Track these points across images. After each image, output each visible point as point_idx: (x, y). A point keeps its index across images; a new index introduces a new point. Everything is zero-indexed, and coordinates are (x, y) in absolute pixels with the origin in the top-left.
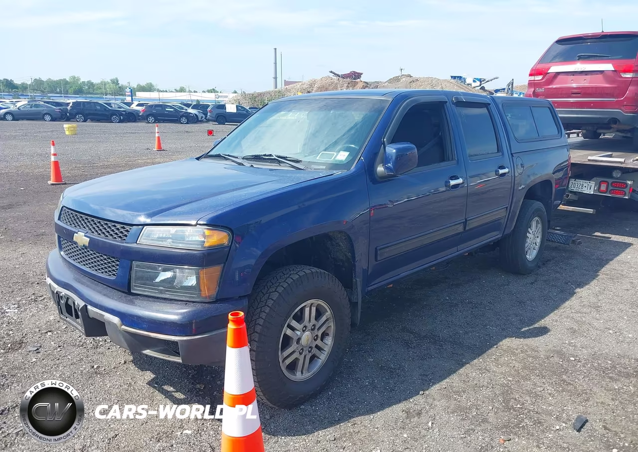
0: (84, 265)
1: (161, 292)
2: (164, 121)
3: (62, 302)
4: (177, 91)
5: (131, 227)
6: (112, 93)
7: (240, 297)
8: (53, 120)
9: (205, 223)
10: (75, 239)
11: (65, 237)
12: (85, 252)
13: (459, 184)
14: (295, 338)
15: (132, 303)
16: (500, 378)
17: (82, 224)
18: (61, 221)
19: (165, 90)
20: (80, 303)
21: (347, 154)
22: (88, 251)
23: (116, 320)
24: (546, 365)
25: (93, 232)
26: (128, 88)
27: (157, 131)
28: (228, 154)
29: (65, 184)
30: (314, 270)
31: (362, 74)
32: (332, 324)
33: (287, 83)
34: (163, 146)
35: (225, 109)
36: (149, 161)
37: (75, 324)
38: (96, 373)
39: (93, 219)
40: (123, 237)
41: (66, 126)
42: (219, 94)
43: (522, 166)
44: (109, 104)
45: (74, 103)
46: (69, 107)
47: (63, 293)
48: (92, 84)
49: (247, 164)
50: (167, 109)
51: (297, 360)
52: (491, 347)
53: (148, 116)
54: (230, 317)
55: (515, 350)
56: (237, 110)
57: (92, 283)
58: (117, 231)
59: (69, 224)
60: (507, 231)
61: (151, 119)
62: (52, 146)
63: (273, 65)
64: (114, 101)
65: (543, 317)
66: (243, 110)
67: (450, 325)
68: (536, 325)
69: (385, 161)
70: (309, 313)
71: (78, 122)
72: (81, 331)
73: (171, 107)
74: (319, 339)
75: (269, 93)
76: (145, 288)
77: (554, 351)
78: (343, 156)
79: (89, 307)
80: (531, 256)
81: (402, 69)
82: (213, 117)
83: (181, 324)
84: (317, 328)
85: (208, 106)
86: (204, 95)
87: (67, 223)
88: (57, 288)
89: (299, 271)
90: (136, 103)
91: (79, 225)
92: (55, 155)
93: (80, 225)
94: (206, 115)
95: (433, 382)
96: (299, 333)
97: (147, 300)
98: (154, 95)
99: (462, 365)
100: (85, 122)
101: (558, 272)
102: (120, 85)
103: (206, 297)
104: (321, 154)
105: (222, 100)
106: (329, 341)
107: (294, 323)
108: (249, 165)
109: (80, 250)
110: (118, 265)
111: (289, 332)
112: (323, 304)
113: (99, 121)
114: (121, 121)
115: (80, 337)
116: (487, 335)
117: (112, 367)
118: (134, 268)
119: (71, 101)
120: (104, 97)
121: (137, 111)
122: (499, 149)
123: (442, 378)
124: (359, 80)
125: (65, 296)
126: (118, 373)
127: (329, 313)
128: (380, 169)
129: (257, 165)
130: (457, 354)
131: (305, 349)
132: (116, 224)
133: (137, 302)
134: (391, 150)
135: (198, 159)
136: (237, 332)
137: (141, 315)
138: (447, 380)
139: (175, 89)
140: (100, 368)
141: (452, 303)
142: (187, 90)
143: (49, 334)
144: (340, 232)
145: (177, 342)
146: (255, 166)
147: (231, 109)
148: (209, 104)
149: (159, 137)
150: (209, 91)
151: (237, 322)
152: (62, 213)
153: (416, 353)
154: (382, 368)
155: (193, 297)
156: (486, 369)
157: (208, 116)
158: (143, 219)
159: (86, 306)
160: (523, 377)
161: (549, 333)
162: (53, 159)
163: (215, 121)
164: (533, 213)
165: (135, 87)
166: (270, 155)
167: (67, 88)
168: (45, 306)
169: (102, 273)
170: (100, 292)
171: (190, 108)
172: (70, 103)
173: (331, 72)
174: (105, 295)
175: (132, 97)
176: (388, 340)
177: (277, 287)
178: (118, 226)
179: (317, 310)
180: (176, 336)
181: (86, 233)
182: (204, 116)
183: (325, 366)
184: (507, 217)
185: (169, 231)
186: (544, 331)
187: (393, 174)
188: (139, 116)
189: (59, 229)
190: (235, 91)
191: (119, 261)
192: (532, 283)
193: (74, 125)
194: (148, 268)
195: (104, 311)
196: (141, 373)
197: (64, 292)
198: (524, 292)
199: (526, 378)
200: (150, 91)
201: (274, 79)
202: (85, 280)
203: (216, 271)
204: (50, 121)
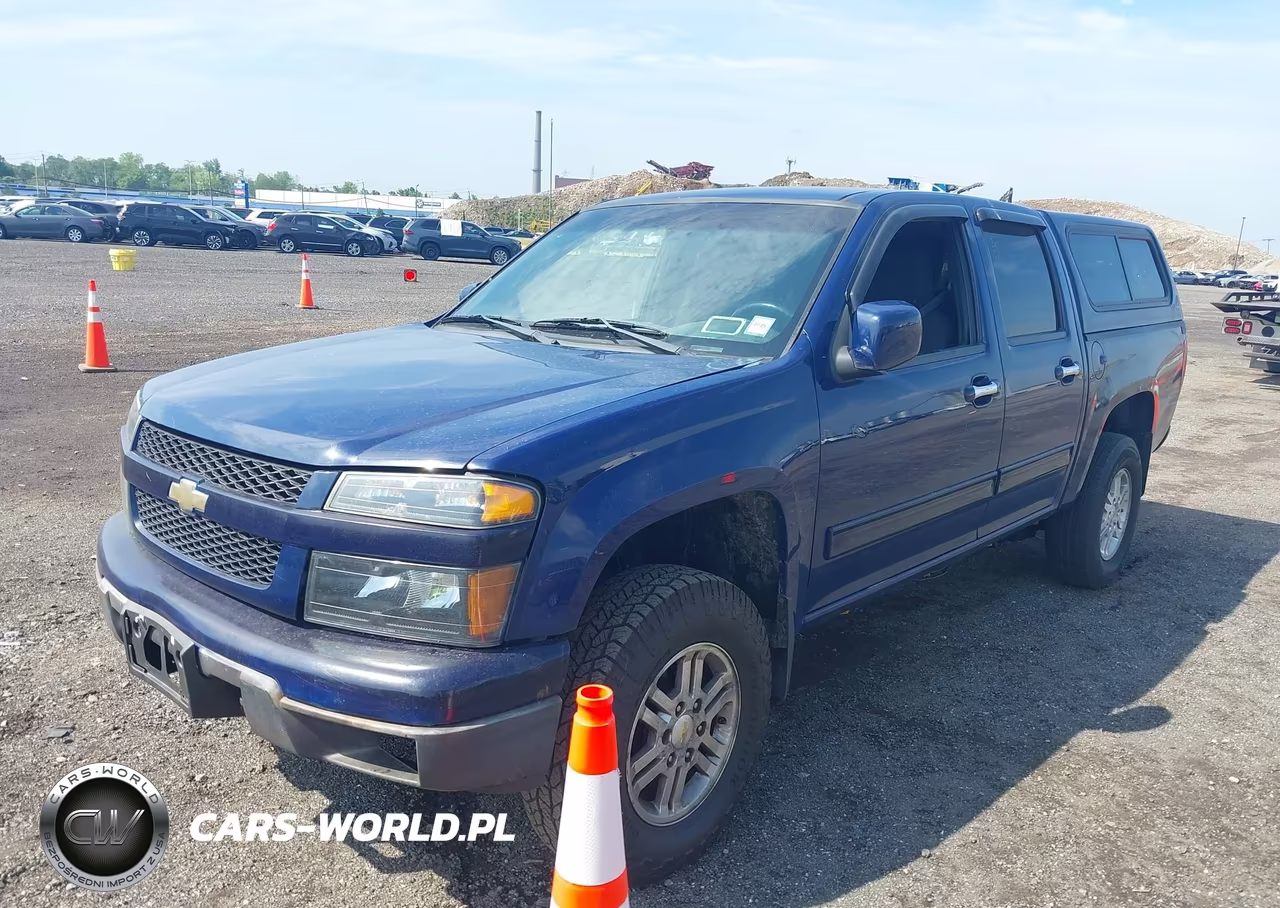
0: (192, 554)
1: (375, 622)
2: (314, 249)
3: (138, 635)
4: (338, 190)
5: (310, 473)
6: (207, 190)
7: (549, 638)
8: (86, 239)
9: (485, 468)
10: (172, 495)
11: (148, 490)
12: (197, 525)
13: (990, 395)
14: (661, 731)
15: (306, 646)
16: (1089, 822)
17: (191, 462)
18: (139, 454)
19: (314, 187)
20: (182, 641)
21: (769, 322)
22: (204, 524)
23: (268, 684)
24: (1181, 792)
25: (217, 481)
26: (239, 182)
27: (304, 268)
28: (496, 316)
29: (116, 371)
30: (705, 577)
31: (711, 168)
32: (733, 697)
33: (561, 182)
34: (316, 300)
35: (439, 229)
36: (287, 329)
37: (164, 685)
38: (200, 792)
39: (216, 450)
40: (290, 494)
41: (114, 251)
42: (424, 200)
43: (1102, 359)
44: (203, 212)
45: (130, 207)
46: (121, 214)
47: (141, 617)
48: (166, 170)
49: (545, 338)
50: (320, 226)
51: (660, 778)
52: (1054, 748)
53: (281, 238)
54: (581, 699)
55: (1107, 757)
56: (463, 232)
57: (209, 595)
58: (275, 481)
59: (158, 459)
60: (1070, 498)
61: (288, 244)
62: (90, 293)
63: (533, 145)
64: (210, 207)
65: (1152, 684)
66: (475, 233)
67: (960, 698)
68: (1142, 702)
69: (854, 340)
70: (690, 675)
71: (137, 245)
72: (180, 704)
73: (329, 221)
74: (708, 731)
75: (525, 199)
76: (338, 611)
77: (1190, 762)
78: (760, 327)
79: (204, 651)
80: (1108, 548)
81: (790, 162)
82: (414, 245)
83: (422, 698)
84: (704, 706)
85: (406, 222)
86: (393, 199)
87: (153, 457)
88: (127, 604)
89: (673, 580)
90: (257, 211)
91: (183, 465)
92: (95, 310)
93: (187, 464)
94: (399, 239)
95: (946, 829)
96: (667, 718)
97: (342, 640)
98: (292, 197)
99: (1002, 789)
100: (152, 246)
101: (1160, 585)
102: (223, 174)
103: (478, 638)
104: (710, 320)
105: (432, 213)
106: (727, 735)
107: (659, 697)
108: (550, 342)
109: (183, 519)
110: (275, 558)
111: (648, 716)
112: (719, 654)
113: (179, 244)
114: (225, 247)
115: (160, 707)
116: (1042, 721)
117: (237, 780)
118: (315, 566)
119: (124, 203)
120: (190, 197)
121: (259, 227)
122: (1061, 324)
123: (964, 818)
124: (705, 180)
125: (144, 624)
126: (250, 794)
127: (728, 674)
128: (843, 357)
129: (566, 341)
130: (986, 764)
131: (678, 754)
132: (273, 465)
133: (320, 643)
134: (869, 317)
135: (429, 324)
136: (597, 737)
137: (327, 673)
138: (975, 824)
139: (335, 187)
140: (209, 781)
141: (954, 648)
142: (360, 189)
143: (92, 698)
144: (758, 493)
145: (410, 740)
146: (562, 343)
147: (451, 228)
148: (407, 218)
149: (307, 281)
150: (402, 193)
151: (597, 711)
152: (141, 435)
153: (898, 760)
154: (830, 795)
155: (449, 637)
156: (1053, 799)
157: (404, 243)
158: (333, 455)
159: (195, 649)
160: (1137, 819)
161: (1173, 721)
162: (91, 317)
163: (416, 253)
164: (1118, 461)
165: (254, 179)
166: (597, 321)
167: (116, 178)
168: (81, 635)
169: (237, 574)
170: (231, 619)
171: (368, 225)
172: (122, 207)
173: (651, 162)
174: (240, 625)
175: (247, 198)
176: (835, 729)
177: (628, 615)
178: (279, 469)
179: (706, 666)
180: (412, 726)
181: (200, 482)
182: (395, 242)
183: (717, 790)
184: (1070, 467)
185: (401, 484)
186: (1158, 717)
187: (871, 368)
188: (263, 237)
189: (132, 470)
190: (455, 194)
191: (279, 550)
192: (1113, 608)
193: (131, 250)
194: (348, 568)
195: (240, 663)
196: (300, 795)
197: (142, 613)
198: (1102, 626)
199: (1144, 823)
200: (282, 190)
201: (535, 174)
202: (193, 587)
203: (504, 576)
204: (79, 242)
